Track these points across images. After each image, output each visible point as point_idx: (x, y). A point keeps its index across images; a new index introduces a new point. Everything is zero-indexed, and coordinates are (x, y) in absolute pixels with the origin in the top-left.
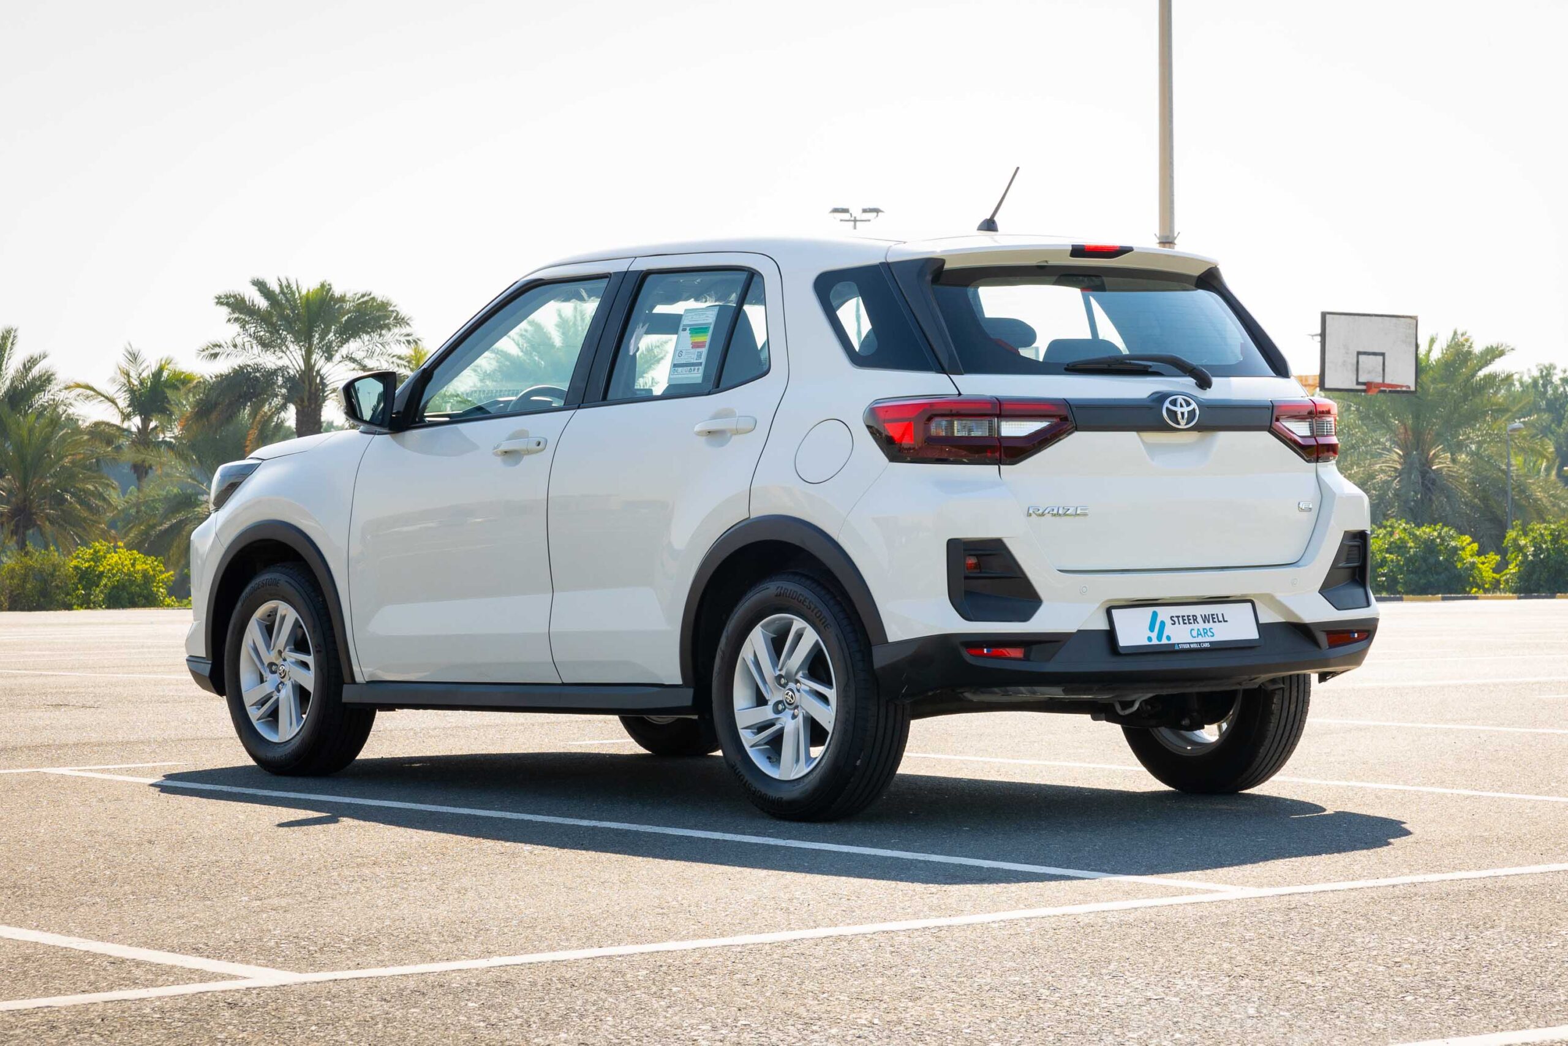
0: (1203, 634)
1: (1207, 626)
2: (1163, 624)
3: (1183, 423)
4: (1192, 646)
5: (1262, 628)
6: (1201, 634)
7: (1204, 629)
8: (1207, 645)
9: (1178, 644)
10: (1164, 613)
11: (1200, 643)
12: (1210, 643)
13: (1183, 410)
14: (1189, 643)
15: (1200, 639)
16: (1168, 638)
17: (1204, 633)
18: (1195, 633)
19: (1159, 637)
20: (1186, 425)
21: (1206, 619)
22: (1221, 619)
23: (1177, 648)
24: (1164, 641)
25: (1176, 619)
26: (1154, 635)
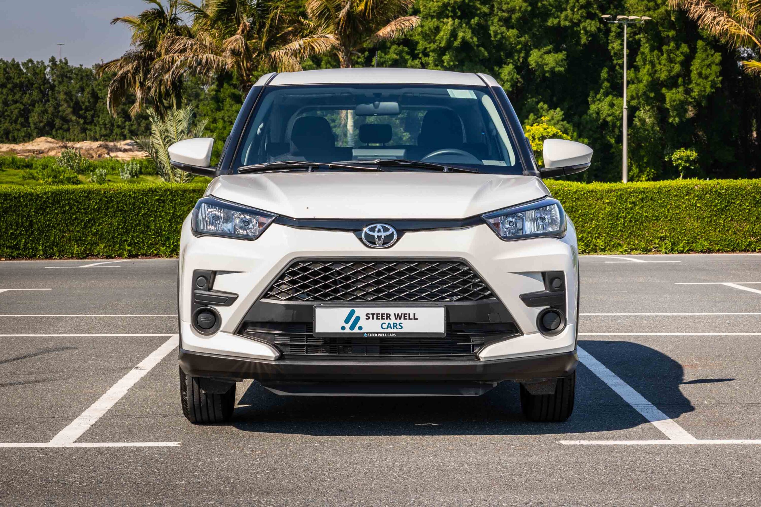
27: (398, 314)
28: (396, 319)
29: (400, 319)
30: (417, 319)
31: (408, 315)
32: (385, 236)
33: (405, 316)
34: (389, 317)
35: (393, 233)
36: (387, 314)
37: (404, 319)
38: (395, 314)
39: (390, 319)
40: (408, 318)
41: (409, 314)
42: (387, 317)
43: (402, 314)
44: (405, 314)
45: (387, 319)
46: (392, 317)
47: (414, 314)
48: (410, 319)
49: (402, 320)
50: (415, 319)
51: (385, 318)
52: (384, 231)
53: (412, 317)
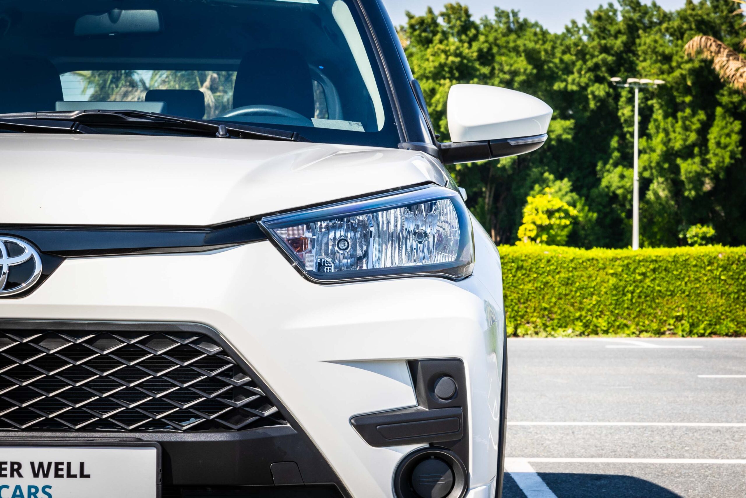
27: (41, 465)
28: (36, 475)
29: (46, 475)
30: (88, 476)
31: (65, 467)
32: (10, 268)
33: (57, 470)
34: (18, 471)
35: (32, 259)
36: (13, 464)
37: (57, 475)
38: (32, 464)
39: (20, 475)
40: (65, 473)
41: (69, 464)
42: (12, 470)
43: (50, 464)
44: (57, 464)
45: (12, 475)
46: (26, 470)
47: (82, 465)
48: (69, 475)
49: (51, 479)
50: (82, 475)
51: (8, 472)
52: (9, 255)
53: (75, 470)
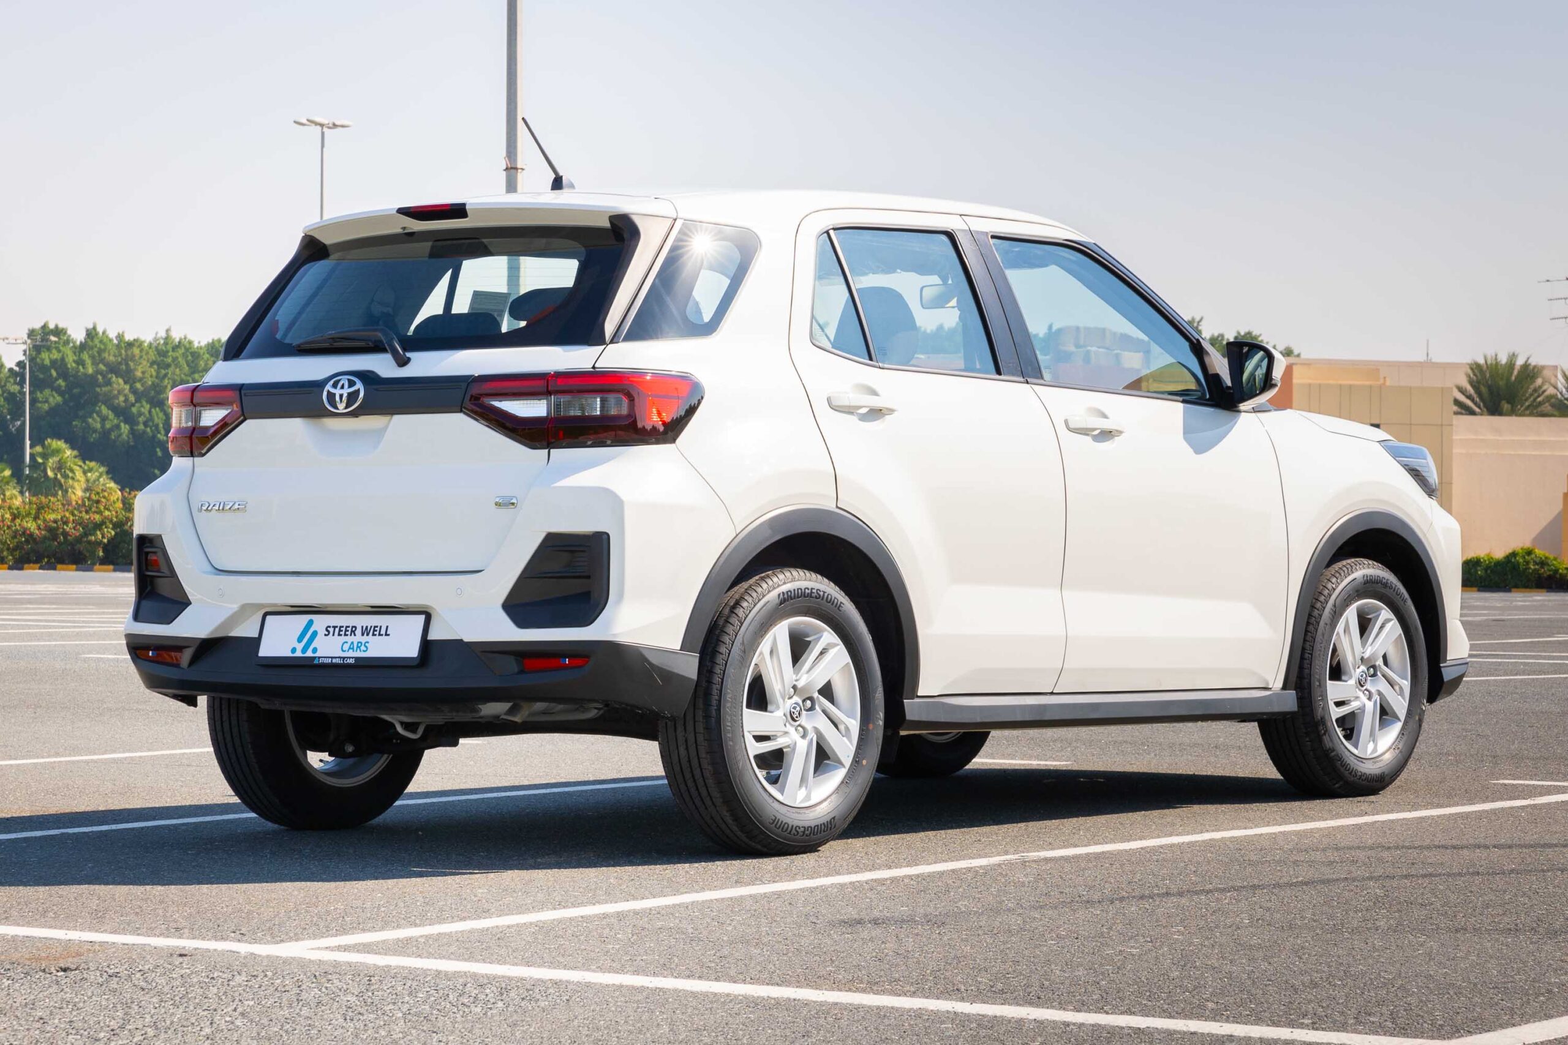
0: (355, 649)
1: (365, 638)
2: (315, 634)
3: (341, 407)
4: (334, 661)
5: (426, 645)
6: (353, 648)
7: (358, 643)
8: (352, 661)
9: (319, 658)
10: (321, 622)
11: (344, 658)
12: (357, 659)
13: (341, 391)
14: (332, 658)
15: (351, 654)
16: (315, 650)
17: (358, 647)
18: (346, 647)
19: (304, 650)
20: (346, 407)
21: (366, 631)
22: (383, 632)
23: (316, 662)
24: (309, 654)
25: (331, 630)
26: (300, 647)
